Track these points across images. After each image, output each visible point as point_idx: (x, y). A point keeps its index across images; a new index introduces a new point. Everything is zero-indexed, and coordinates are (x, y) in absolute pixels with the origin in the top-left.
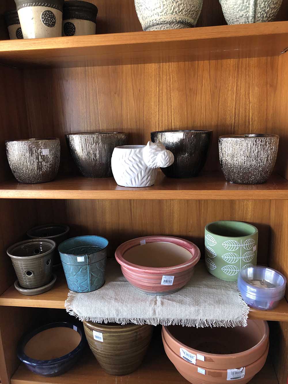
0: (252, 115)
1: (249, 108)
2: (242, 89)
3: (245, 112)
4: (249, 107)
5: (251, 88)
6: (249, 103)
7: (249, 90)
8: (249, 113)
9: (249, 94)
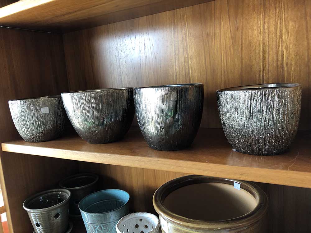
0: (287, 58)
1: (282, 51)
2: (271, 26)
3: (277, 55)
4: (281, 48)
5: (283, 24)
6: (282, 44)
7: (281, 27)
8: (282, 56)
9: (281, 32)
